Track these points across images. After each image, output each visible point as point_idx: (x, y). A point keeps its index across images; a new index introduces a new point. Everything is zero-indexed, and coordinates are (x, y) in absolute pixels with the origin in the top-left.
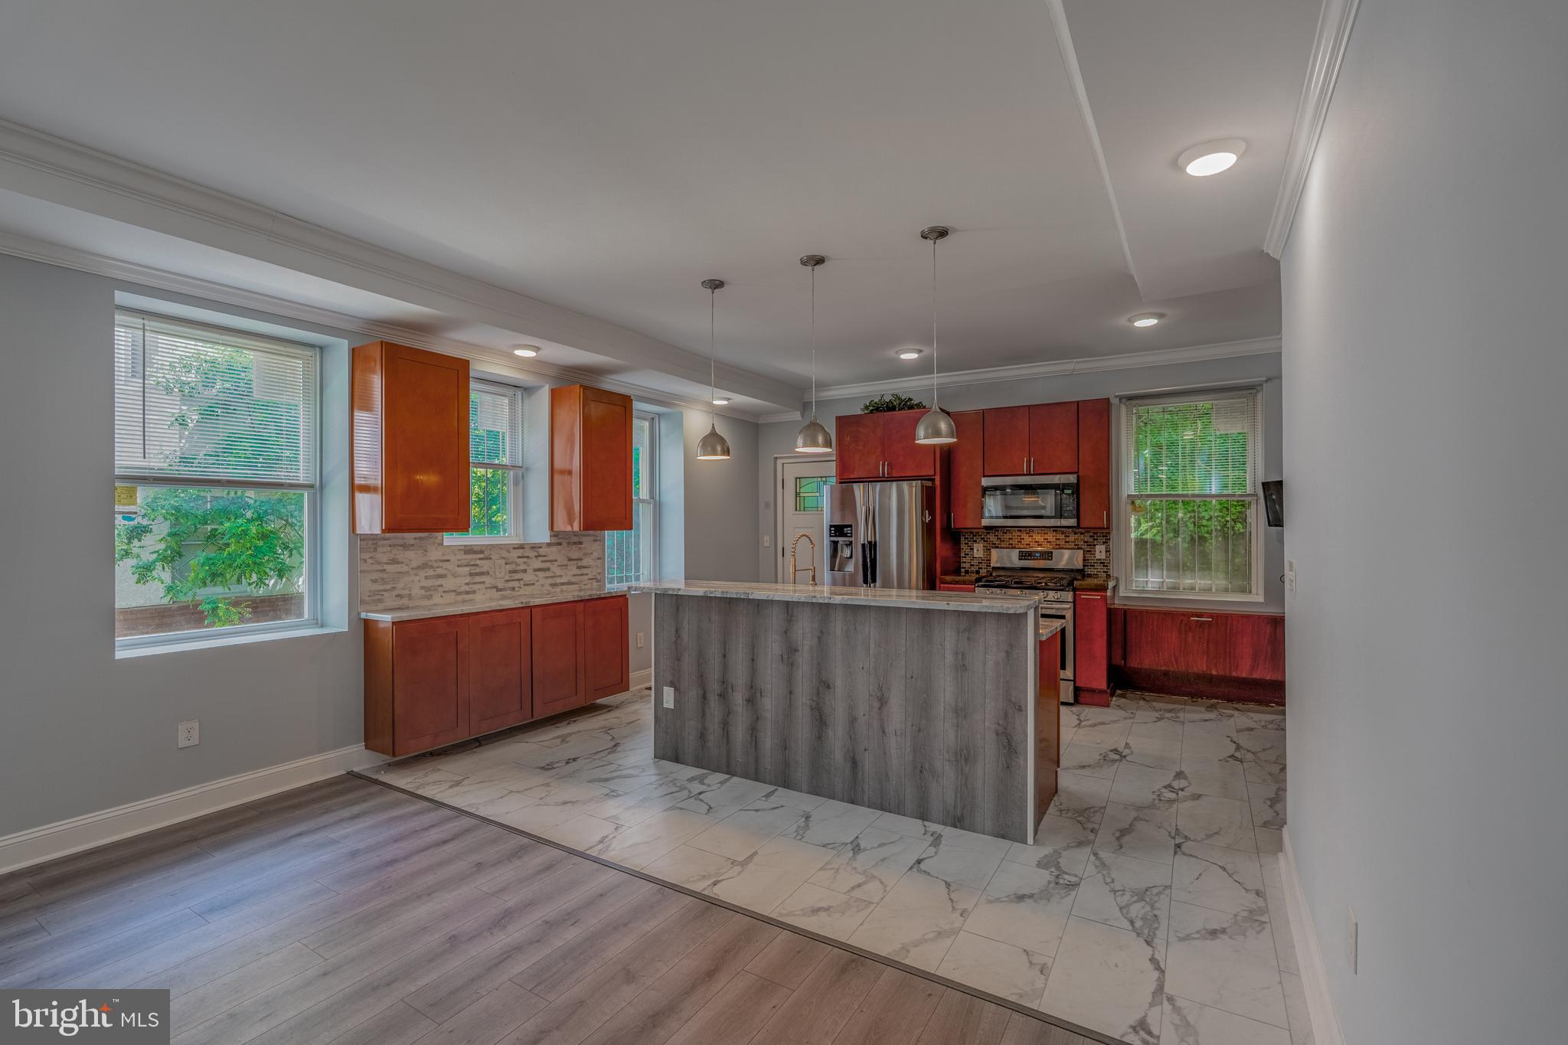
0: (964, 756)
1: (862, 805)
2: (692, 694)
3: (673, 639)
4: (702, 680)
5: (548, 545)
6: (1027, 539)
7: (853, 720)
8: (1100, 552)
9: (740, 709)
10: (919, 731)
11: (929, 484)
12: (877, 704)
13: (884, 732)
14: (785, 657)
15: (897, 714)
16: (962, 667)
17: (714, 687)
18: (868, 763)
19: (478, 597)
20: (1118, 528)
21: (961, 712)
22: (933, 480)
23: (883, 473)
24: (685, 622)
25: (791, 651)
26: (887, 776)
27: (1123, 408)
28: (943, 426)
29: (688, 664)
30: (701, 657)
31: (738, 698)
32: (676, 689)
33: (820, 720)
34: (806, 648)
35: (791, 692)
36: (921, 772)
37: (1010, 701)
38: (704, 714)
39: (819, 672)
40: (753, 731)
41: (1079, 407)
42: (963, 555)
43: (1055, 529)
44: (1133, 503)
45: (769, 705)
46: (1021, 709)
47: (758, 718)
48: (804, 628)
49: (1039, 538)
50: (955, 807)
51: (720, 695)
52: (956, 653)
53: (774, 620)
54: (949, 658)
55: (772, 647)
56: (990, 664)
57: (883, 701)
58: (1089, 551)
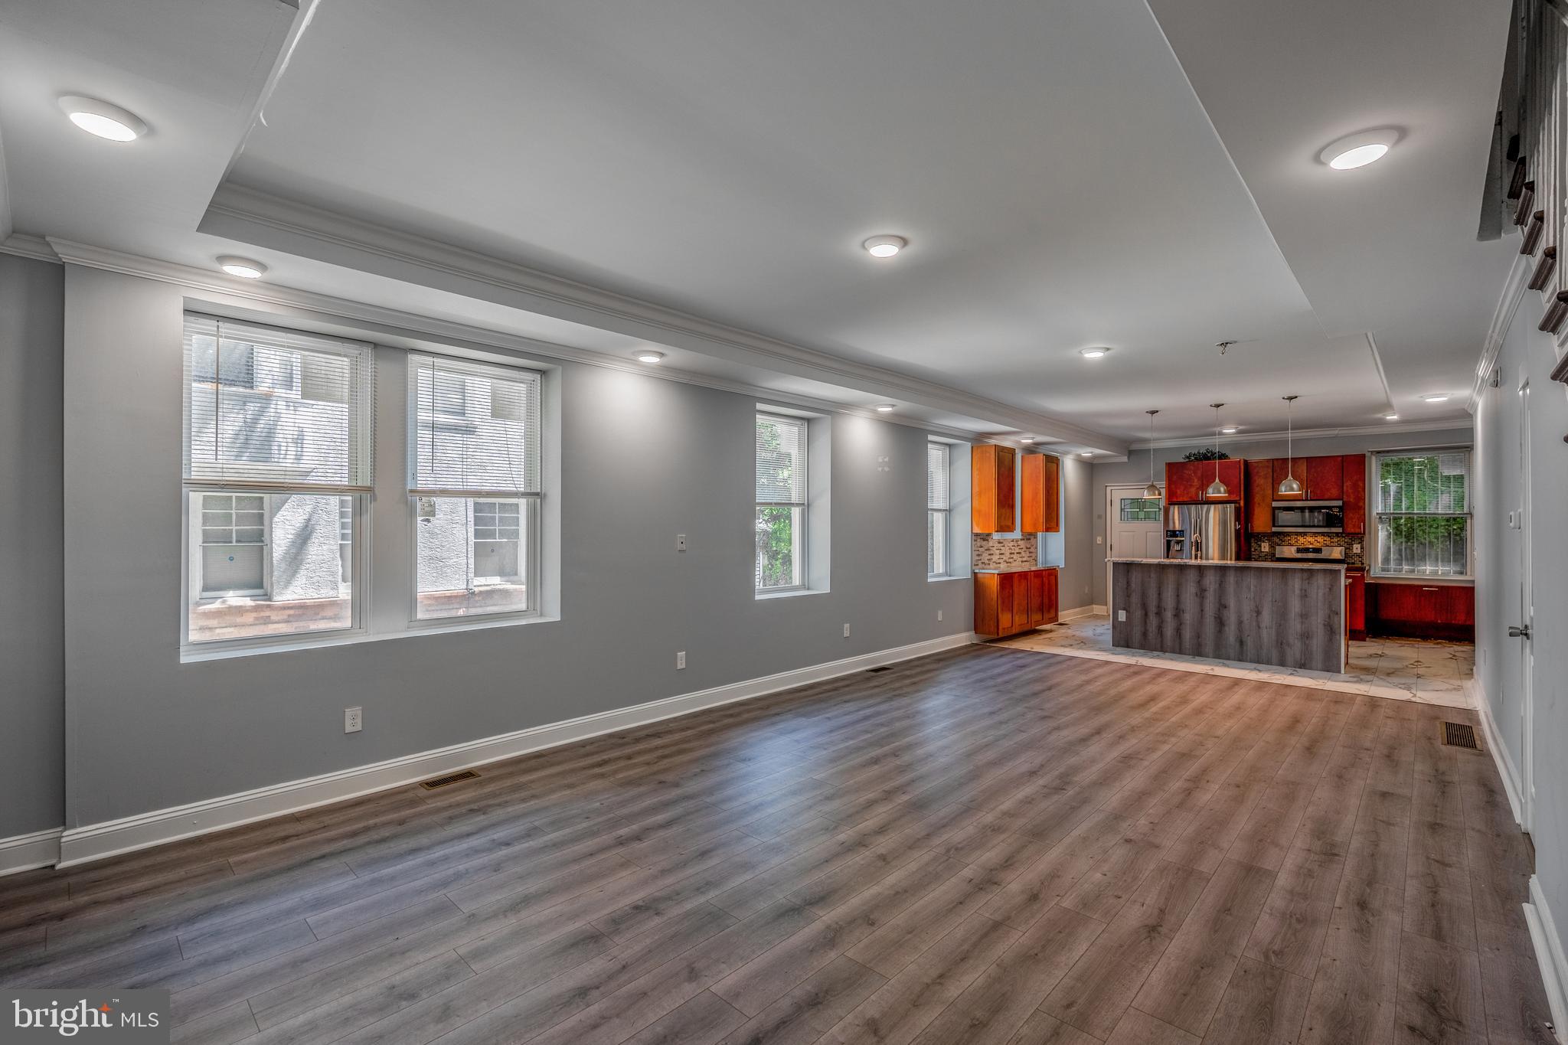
0: (1306, 636)
1: (1247, 661)
2: (1138, 614)
3: (1125, 586)
4: (1144, 607)
5: (1021, 540)
6: (1301, 540)
7: (1240, 623)
8: (1356, 548)
9: (1169, 620)
10: (1280, 625)
11: (1238, 505)
12: (1255, 615)
13: (1259, 627)
14: (1199, 594)
15: (1267, 617)
16: (1304, 595)
17: (1152, 609)
18: (1249, 643)
19: (1002, 566)
20: (1370, 533)
21: (1304, 616)
22: (1239, 503)
23: (1202, 499)
24: (1133, 579)
25: (1201, 593)
26: (1261, 647)
27: (1374, 458)
28: (1295, 486)
29: (1135, 599)
30: (1144, 595)
31: (1169, 615)
32: (1127, 611)
33: (1220, 623)
34: (1212, 589)
35: (1202, 610)
36: (1281, 644)
37: (1332, 610)
38: (1146, 622)
39: (1220, 600)
40: (1178, 631)
41: (1344, 458)
42: (1253, 550)
43: (1323, 534)
44: (1380, 518)
45: (1188, 617)
46: (1338, 613)
47: (1181, 624)
48: (1211, 581)
49: (1311, 539)
50: (1301, 659)
51: (1156, 614)
52: (1301, 590)
53: (1192, 576)
54: (1297, 592)
55: (1190, 589)
56: (1320, 594)
57: (1258, 613)
58: (1349, 548)
